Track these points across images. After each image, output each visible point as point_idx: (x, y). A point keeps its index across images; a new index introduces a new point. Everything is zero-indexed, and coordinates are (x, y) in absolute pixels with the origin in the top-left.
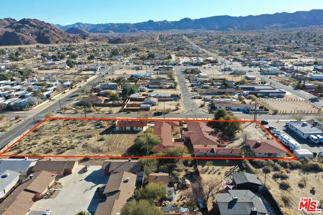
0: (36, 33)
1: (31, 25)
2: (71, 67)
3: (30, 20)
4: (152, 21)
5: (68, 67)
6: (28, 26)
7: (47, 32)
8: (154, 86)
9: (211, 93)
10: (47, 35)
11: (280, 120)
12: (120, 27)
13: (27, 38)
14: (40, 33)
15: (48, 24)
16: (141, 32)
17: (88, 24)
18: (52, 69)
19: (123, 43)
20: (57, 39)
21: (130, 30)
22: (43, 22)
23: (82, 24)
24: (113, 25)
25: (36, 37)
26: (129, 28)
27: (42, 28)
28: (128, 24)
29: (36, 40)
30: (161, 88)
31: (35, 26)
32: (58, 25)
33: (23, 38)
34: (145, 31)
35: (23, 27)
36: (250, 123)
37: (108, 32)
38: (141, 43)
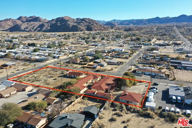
0: (87, 26)
1: (86, 22)
2: (87, 43)
3: (86, 19)
4: (158, 17)
5: (86, 44)
6: (84, 22)
7: (92, 25)
8: (116, 56)
9: (146, 63)
10: (92, 26)
11: (169, 85)
12: (137, 22)
13: (82, 28)
14: (89, 25)
15: (94, 20)
16: (150, 24)
17: (119, 20)
18: (77, 44)
19: (132, 31)
20: (96, 29)
21: (143, 23)
22: (92, 20)
23: (116, 20)
24: (133, 20)
25: (86, 27)
26: (143, 22)
27: (90, 23)
28: (143, 20)
29: (86, 29)
30: (119, 58)
31: (87, 22)
32: (103, 21)
33: (80, 28)
34: (152, 24)
35: (81, 22)
36: (146, 83)
37: (129, 25)
38: (143, 31)
